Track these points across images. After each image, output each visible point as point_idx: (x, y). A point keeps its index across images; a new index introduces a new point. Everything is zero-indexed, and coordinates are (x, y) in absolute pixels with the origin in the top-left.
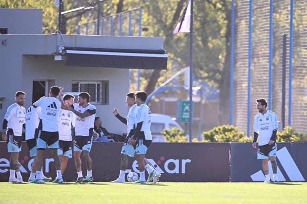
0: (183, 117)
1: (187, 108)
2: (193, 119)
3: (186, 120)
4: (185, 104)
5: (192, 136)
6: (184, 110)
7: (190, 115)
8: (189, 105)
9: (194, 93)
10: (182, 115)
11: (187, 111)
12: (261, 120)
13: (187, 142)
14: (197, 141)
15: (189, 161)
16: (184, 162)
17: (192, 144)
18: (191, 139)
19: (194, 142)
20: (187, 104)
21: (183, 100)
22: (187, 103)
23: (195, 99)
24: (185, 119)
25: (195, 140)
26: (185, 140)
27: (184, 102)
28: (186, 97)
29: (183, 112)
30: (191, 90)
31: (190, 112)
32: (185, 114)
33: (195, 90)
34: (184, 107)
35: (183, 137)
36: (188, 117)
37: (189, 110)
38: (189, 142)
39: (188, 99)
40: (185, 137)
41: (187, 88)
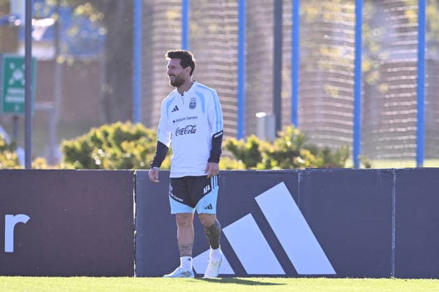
0: (9, 99)
1: (18, 75)
2: (36, 106)
3: (17, 108)
4: (12, 66)
6: (11, 82)
7: (27, 95)
8: (24, 67)
9: (37, 35)
10: (6, 94)
11: (17, 84)
12: (176, 109)
13: (17, 168)
14: (45, 167)
15: (24, 218)
16: (11, 221)
17: (30, 173)
18: (28, 159)
19: (38, 168)
20: (18, 67)
21: (7, 55)
22: (18, 62)
23: (39, 53)
24: (12, 105)
25: (40, 164)
26: (12, 163)
27: (9, 61)
28: (15, 48)
29: (7, 86)
30: (29, 28)
31: (27, 87)
32: (11, 91)
33: (39, 27)
34: (9, 74)
35: (9, 155)
36: (22, 100)
37: (23, 82)
38: (23, 167)
39: (22, 52)
40: (14, 155)
41: (18, 23)
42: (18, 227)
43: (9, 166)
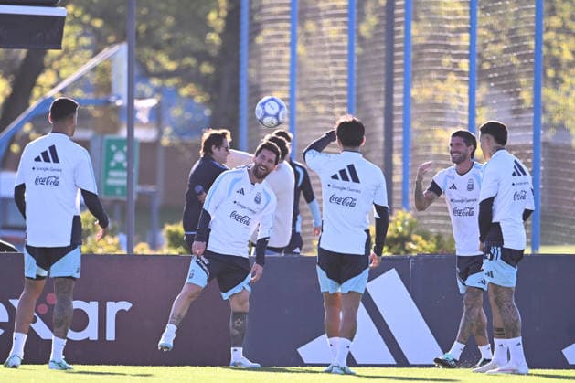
0: (110, 182)
1: (120, 157)
2: (137, 188)
3: (118, 191)
4: (113, 148)
5: (135, 238)
6: (113, 164)
7: (129, 179)
8: (125, 149)
9: (141, 116)
10: (107, 176)
11: (119, 167)
13: (118, 253)
14: (146, 252)
15: (126, 306)
16: (113, 308)
17: (132, 258)
18: (130, 246)
19: (140, 253)
20: (120, 149)
21: (108, 137)
22: (120, 143)
23: (142, 134)
24: (113, 188)
25: (142, 249)
26: (113, 248)
27: (110, 142)
28: (115, 128)
29: (108, 168)
30: (130, 111)
31: (129, 170)
32: (113, 173)
33: (143, 109)
34: (110, 155)
35: (110, 240)
36: (124, 182)
37: (125, 165)
38: (125, 252)
39: (124, 133)
40: (116, 240)
41: (119, 103)
42: (120, 314)
43: (110, 251)
